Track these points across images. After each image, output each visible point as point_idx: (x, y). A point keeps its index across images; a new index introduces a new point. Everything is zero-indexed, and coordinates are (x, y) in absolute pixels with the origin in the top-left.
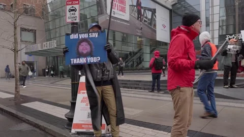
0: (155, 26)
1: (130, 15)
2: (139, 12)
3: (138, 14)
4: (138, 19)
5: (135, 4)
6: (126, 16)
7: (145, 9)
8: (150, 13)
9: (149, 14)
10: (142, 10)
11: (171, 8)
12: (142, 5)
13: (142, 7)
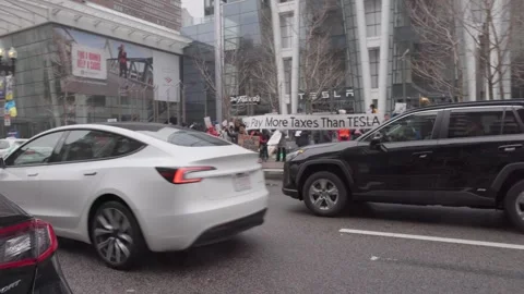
0: (151, 81)
1: (108, 72)
2: (123, 67)
3: (121, 70)
4: (121, 75)
5: (116, 55)
6: (102, 74)
7: (133, 61)
8: (143, 65)
9: (140, 67)
10: (128, 64)
11: (180, 52)
12: (128, 56)
13: (128, 60)
